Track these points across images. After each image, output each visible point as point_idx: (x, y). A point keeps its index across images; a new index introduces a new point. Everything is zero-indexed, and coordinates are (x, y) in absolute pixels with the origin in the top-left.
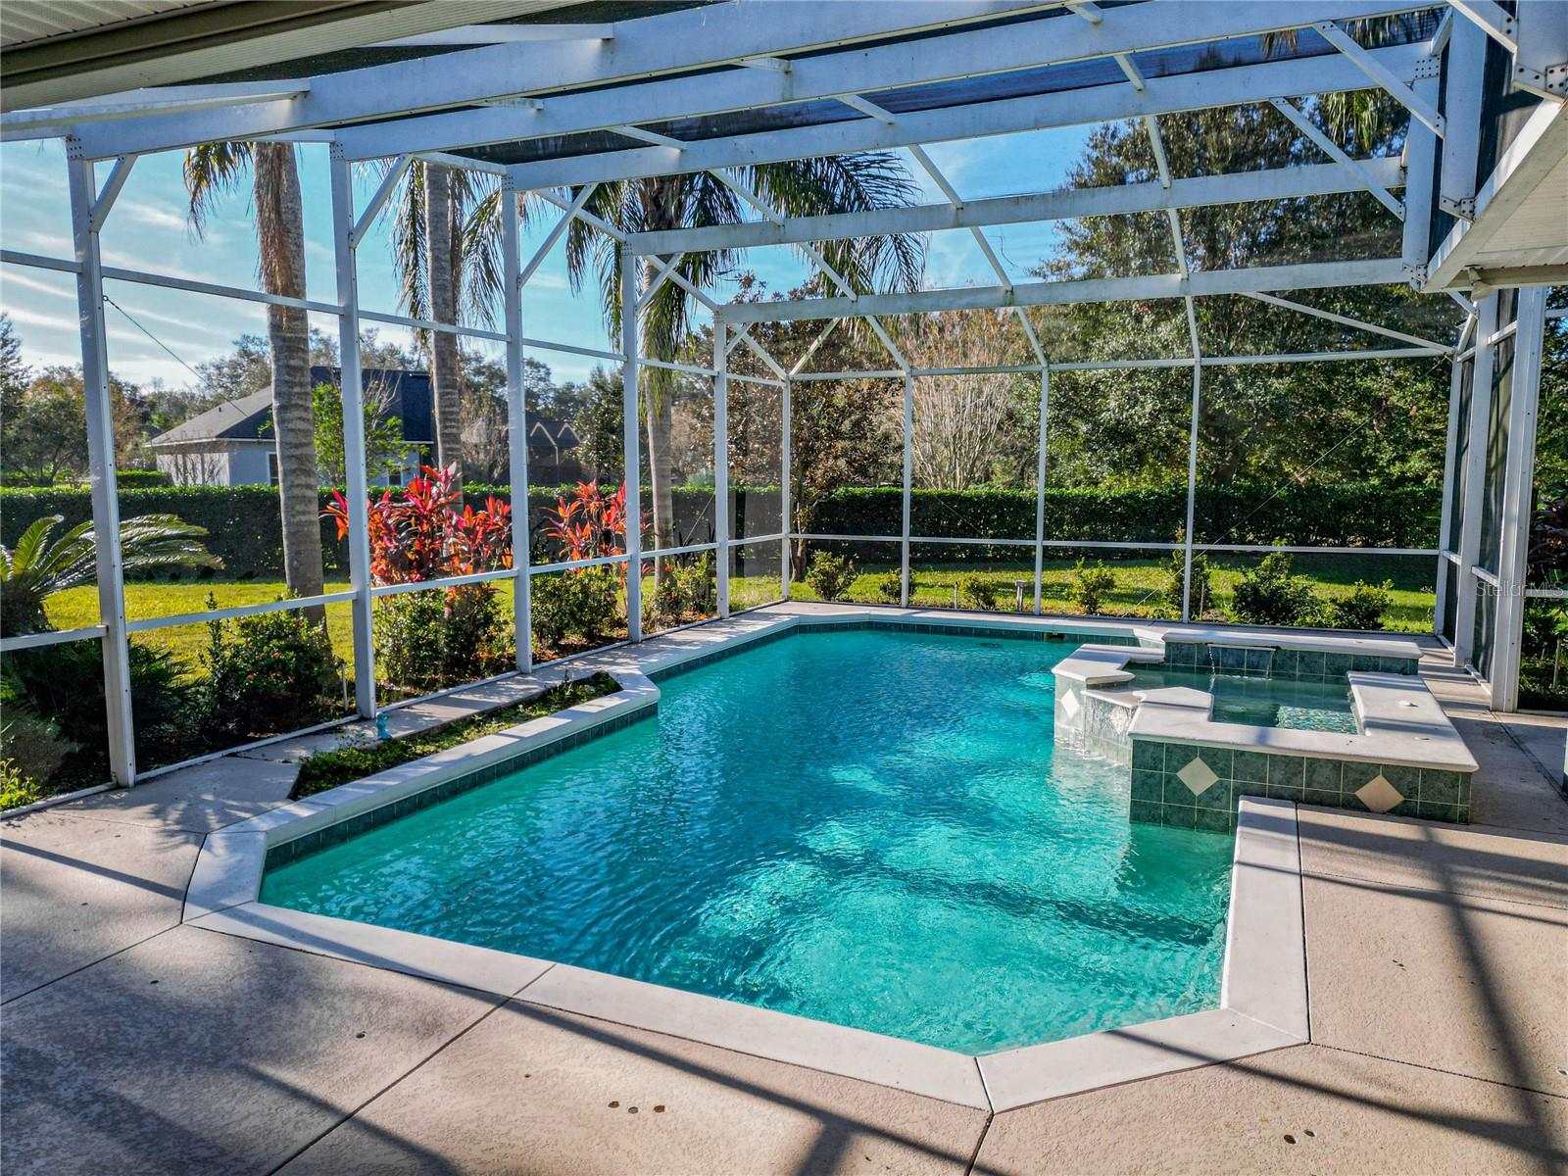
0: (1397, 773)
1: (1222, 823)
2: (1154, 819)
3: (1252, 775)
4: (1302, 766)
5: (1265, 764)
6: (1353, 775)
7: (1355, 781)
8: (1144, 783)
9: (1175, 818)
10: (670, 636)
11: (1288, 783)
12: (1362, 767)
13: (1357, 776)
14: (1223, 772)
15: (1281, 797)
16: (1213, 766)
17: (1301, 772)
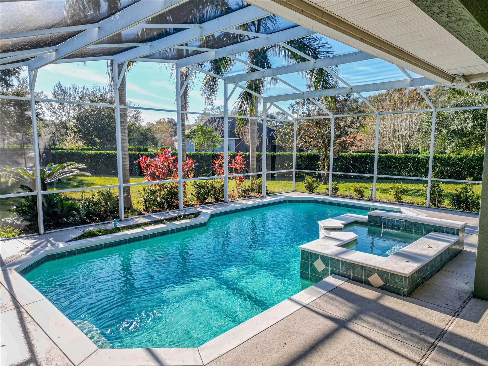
0: (382, 273)
2: (307, 279)
3: (336, 267)
4: (351, 266)
5: (339, 264)
6: (367, 272)
7: (368, 274)
8: (304, 265)
9: (313, 279)
11: (347, 272)
12: (370, 269)
13: (369, 272)
14: (327, 265)
15: (344, 277)
16: (324, 262)
17: (351, 268)
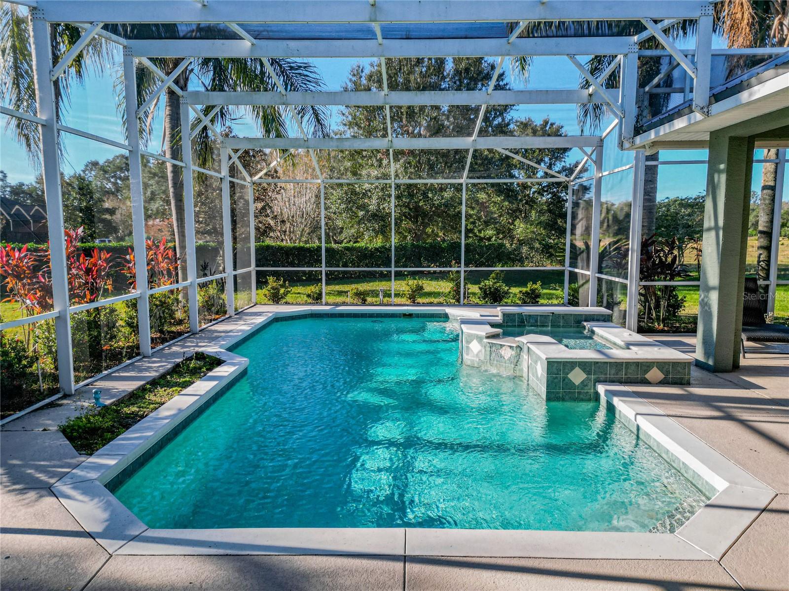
0: (662, 365)
1: (588, 397)
2: (558, 399)
3: (601, 372)
4: (623, 366)
5: (607, 367)
6: (644, 368)
7: (645, 371)
8: (552, 382)
9: (567, 397)
10: (213, 328)
11: (617, 375)
12: (648, 364)
14: (588, 373)
15: (614, 382)
16: (584, 370)
17: (622, 369)
